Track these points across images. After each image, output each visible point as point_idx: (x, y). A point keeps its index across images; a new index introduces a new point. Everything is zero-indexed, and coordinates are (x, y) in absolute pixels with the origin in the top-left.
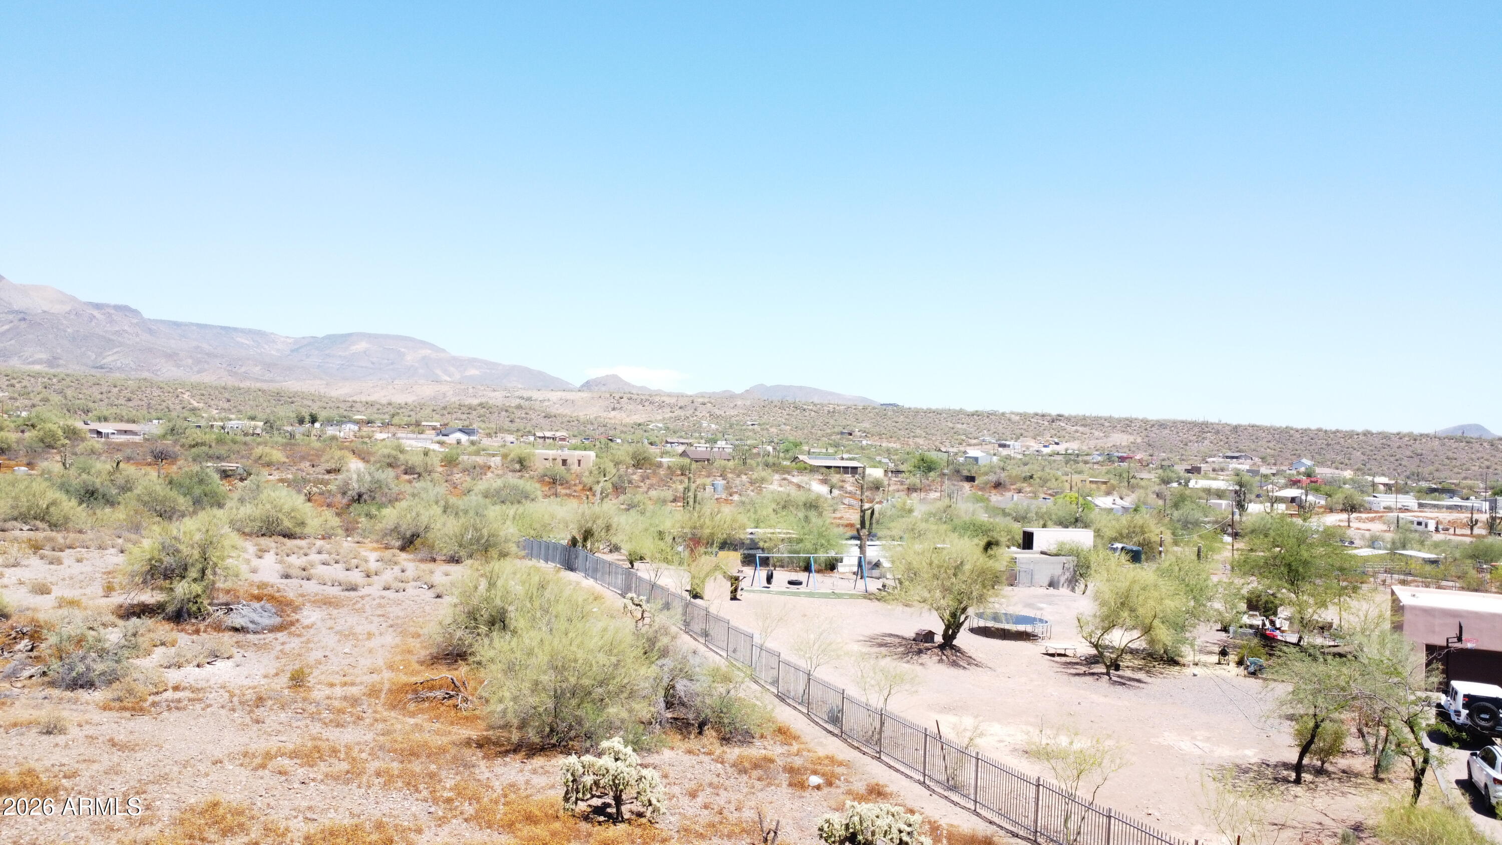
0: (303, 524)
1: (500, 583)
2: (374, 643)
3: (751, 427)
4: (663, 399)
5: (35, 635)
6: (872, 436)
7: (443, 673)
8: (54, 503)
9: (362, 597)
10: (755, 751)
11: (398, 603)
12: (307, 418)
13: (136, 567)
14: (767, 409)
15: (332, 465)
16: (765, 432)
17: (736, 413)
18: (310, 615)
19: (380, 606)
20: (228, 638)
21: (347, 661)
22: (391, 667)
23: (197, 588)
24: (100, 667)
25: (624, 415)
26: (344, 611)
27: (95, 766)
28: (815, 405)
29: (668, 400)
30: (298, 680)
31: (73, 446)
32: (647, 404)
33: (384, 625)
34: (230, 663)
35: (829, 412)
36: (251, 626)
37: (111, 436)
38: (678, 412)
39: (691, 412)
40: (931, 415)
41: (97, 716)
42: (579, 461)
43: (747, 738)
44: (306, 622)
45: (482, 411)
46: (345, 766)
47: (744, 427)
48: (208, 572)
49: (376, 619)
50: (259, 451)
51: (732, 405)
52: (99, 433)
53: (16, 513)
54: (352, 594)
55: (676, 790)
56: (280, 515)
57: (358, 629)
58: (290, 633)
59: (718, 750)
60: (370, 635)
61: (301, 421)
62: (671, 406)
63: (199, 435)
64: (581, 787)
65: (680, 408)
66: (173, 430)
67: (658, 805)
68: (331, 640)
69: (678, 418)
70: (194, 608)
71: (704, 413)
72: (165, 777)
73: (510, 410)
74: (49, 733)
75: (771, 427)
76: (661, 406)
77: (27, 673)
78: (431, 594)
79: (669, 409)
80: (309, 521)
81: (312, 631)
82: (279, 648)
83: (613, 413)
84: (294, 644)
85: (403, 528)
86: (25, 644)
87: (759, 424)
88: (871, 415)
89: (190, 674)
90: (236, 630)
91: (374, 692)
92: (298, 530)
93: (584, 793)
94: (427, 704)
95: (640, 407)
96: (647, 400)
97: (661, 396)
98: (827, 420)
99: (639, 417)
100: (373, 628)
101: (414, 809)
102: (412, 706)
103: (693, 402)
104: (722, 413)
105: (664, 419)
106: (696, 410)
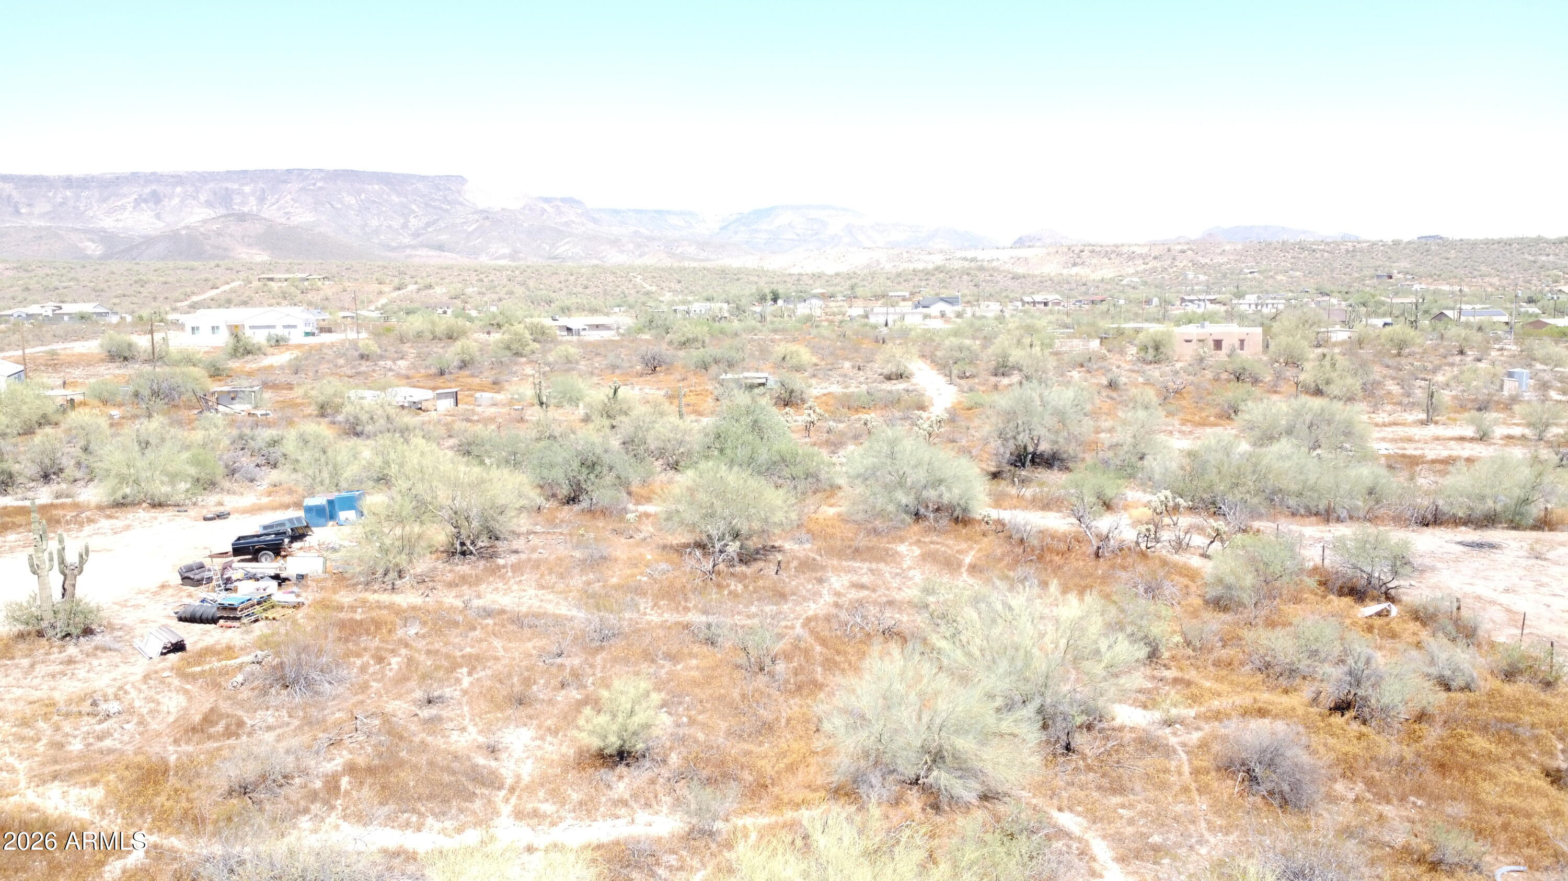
3: (1250, 276)
4: (1133, 249)
6: (1421, 277)
12: (769, 297)
14: (1264, 253)
15: (890, 368)
16: (1271, 281)
17: (1225, 260)
25: (1089, 271)
28: (1328, 244)
29: (1139, 250)
31: (544, 352)
32: (1113, 256)
35: (1347, 251)
37: (582, 333)
38: (1153, 264)
39: (1169, 262)
40: (1496, 246)
42: (1242, 341)
47: (1242, 276)
50: (780, 349)
51: (1219, 251)
52: (569, 329)
61: (763, 299)
62: (1143, 257)
63: (690, 331)
65: (1155, 258)
66: (651, 322)
69: (1154, 270)
71: (1185, 262)
75: (1276, 273)
76: (1131, 257)
79: (1141, 261)
83: (1075, 270)
87: (1259, 272)
88: (1407, 251)
95: (1106, 260)
96: (1113, 252)
97: (1129, 246)
98: (1348, 262)
99: (1108, 272)
103: (1169, 250)
104: (1208, 261)
105: (1137, 272)
106: (1174, 259)
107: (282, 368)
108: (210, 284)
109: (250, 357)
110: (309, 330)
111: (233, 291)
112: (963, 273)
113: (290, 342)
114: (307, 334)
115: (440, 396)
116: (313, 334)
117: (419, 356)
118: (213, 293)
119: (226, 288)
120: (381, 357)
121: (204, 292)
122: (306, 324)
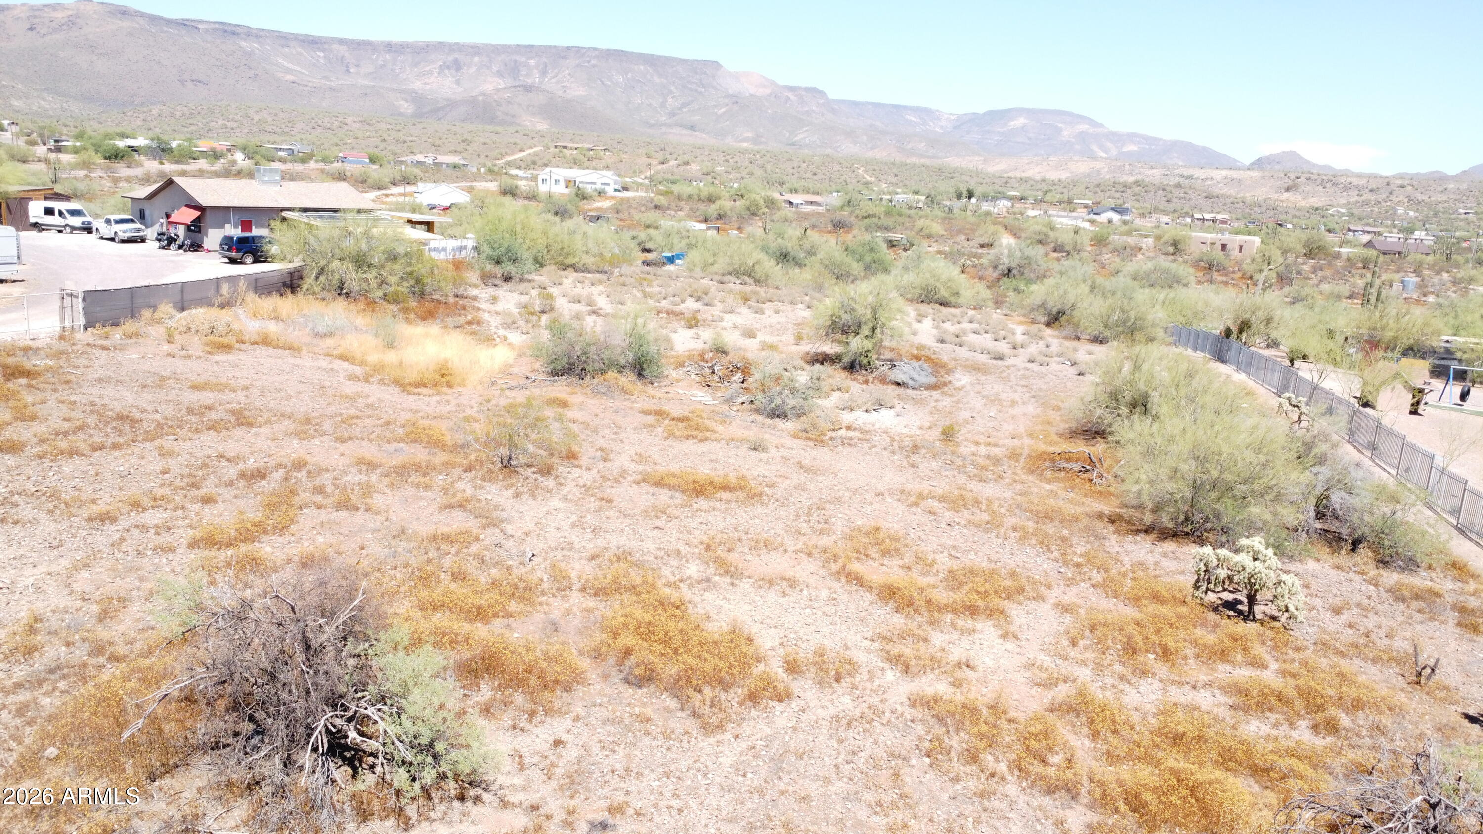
0: (957, 294)
1: (1145, 367)
2: (1017, 411)
3: (1463, 216)
4: (1349, 180)
5: (745, 371)
7: (1080, 447)
8: (757, 262)
9: (1008, 367)
10: (1420, 581)
11: (1042, 376)
12: (965, 194)
13: (821, 321)
15: (985, 240)
17: (1445, 198)
18: (961, 379)
19: (1024, 377)
20: (891, 390)
21: (991, 424)
22: (1031, 435)
23: (868, 344)
24: (791, 402)
25: (1299, 198)
26: (991, 378)
27: (788, 482)
29: (1355, 181)
30: (948, 435)
31: (771, 214)
32: (1329, 185)
33: (1027, 395)
34: (892, 412)
36: (911, 382)
37: (801, 206)
38: (1367, 196)
39: (1384, 196)
41: (789, 442)
42: (1241, 247)
43: (1411, 565)
44: (958, 384)
45: (1138, 190)
46: (985, 517)
47: (1453, 216)
48: (878, 331)
49: (1020, 389)
50: (921, 223)
51: (1440, 189)
52: (791, 203)
53: (731, 269)
54: (1000, 363)
55: (1318, 602)
56: (938, 285)
57: (1004, 396)
58: (943, 392)
59: (1373, 572)
60: (1013, 403)
61: (959, 197)
62: (1359, 189)
63: (871, 208)
64: (1213, 578)
65: (1371, 191)
66: (849, 202)
67: (1296, 613)
68: (978, 403)
69: (1366, 203)
70: (865, 361)
71: (1401, 198)
72: (839, 500)
73: (1168, 188)
74: (756, 450)
76: (1347, 188)
77: (740, 400)
78: (1073, 371)
79: (1357, 192)
80: (962, 292)
81: (962, 393)
82: (933, 404)
83: (1286, 195)
84: (946, 402)
85: (1050, 304)
86: (738, 376)
87: (1476, 213)
89: (859, 417)
90: (898, 384)
91: (1014, 456)
92: (952, 299)
93: (1215, 585)
94: (1063, 474)
95: (1321, 189)
96: (1330, 181)
97: (1348, 176)
99: (1317, 200)
100: (1016, 397)
101: (1045, 566)
102: (1049, 474)
103: (1388, 184)
104: (1426, 198)
105: (1349, 203)
106: (1391, 193)
107: (607, 209)
108: (518, 147)
109: (585, 201)
110: (617, 187)
111: (536, 154)
112: (1159, 189)
113: (607, 195)
114: (616, 190)
115: (708, 229)
116: (619, 191)
117: (691, 209)
118: (522, 155)
119: (531, 151)
120: (668, 208)
121: (513, 153)
122: (616, 184)
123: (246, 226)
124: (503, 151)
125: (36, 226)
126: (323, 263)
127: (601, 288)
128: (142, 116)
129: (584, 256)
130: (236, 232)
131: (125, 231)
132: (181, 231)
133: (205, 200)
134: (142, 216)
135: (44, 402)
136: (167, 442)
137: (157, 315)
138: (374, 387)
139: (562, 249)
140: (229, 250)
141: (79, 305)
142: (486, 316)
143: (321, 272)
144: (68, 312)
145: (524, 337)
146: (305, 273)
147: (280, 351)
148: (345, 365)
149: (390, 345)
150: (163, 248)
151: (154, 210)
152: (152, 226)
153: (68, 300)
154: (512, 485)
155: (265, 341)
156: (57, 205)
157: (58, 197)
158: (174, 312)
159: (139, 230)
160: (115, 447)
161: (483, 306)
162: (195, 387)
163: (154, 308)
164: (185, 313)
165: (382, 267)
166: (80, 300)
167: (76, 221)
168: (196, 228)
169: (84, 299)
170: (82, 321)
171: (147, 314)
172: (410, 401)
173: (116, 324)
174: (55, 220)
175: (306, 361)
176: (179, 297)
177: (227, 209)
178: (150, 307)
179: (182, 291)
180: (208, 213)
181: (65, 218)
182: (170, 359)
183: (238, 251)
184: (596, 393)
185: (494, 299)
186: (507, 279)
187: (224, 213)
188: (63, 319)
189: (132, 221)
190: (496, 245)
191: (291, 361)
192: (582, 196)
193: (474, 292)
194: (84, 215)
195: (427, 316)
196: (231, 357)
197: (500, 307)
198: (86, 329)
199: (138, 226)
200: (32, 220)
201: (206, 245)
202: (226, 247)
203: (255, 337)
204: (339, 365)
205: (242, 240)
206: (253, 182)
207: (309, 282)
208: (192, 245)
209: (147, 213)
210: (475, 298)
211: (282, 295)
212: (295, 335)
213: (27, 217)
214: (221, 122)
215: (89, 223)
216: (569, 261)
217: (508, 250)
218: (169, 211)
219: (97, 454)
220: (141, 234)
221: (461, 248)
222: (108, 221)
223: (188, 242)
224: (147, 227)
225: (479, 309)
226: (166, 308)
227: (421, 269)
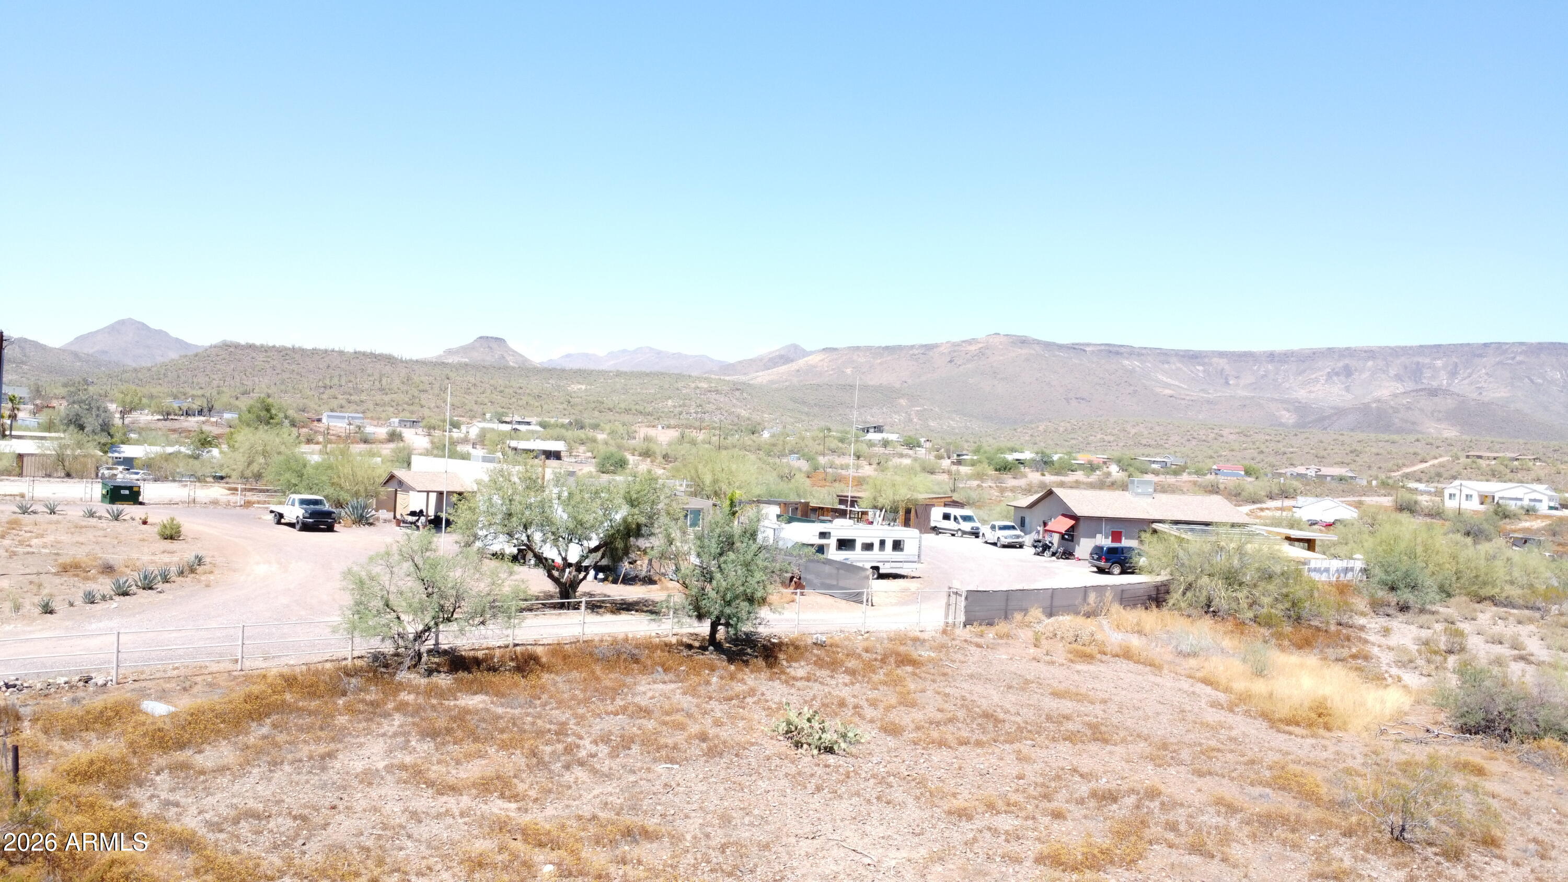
107: (1539, 530)
108: (1419, 458)
109: (1507, 520)
110: (1552, 504)
111: (1442, 465)
113: (1539, 513)
114: (1551, 508)
116: (1556, 509)
118: (1422, 466)
119: (1436, 462)
121: (1413, 465)
122: (1551, 499)
123: (1117, 536)
124: (1400, 462)
125: (935, 530)
126: (1191, 578)
127: (1532, 628)
128: (1030, 432)
129: (1507, 587)
130: (1105, 542)
131: (1006, 536)
132: (1056, 538)
133: (1079, 511)
134: (1022, 524)
135: (923, 691)
136: (1025, 747)
137: (1027, 618)
138: (1239, 718)
139: (1477, 577)
140: (1099, 559)
141: (962, 603)
142: (1375, 651)
143: (1189, 587)
144: (952, 608)
145: (1425, 680)
146: (1172, 587)
147: (1140, 667)
148: (1208, 690)
149: (1259, 673)
150: (1038, 554)
151: (1033, 519)
152: (1030, 533)
153: (953, 597)
154: (1405, 865)
155: (1126, 654)
156: (954, 511)
157: (955, 504)
158: (1043, 617)
159: (1018, 537)
160: (979, 744)
161: (1372, 638)
162: (1056, 694)
163: (1025, 611)
164: (1053, 619)
165: (1255, 586)
166: (963, 598)
167: (967, 526)
168: (1069, 537)
169: (966, 598)
170: (962, 618)
171: (1018, 616)
172: (1279, 740)
173: (991, 624)
174: (950, 524)
175: (1167, 681)
176: (1049, 603)
177: (1100, 519)
178: (1021, 610)
179: (1052, 597)
180: (1082, 524)
181: (958, 523)
182: (1035, 664)
183: (1107, 560)
184: (1525, 763)
185: (1386, 632)
186: (1404, 608)
187: (1096, 523)
188: (947, 615)
189: (1013, 528)
190: (1392, 569)
191: (1152, 678)
192: (1502, 513)
193: (1362, 621)
194: (974, 521)
195: (1304, 644)
196: (1092, 668)
197: (1393, 641)
198: (965, 626)
199: (1018, 532)
200: (933, 524)
201: (1077, 554)
202: (1096, 557)
203: (1117, 650)
204: (1201, 688)
205: (1111, 551)
206: (1126, 493)
207: (1175, 597)
208: (1064, 553)
209: (1027, 521)
210: (1362, 628)
211: (1146, 608)
212: (1158, 652)
213: (929, 521)
214: (1099, 436)
215: (978, 528)
216: (1487, 591)
217: (1407, 575)
218: (1046, 520)
219: (962, 749)
220: (1020, 540)
221: (1346, 570)
222: (993, 527)
223: (1061, 550)
224: (1026, 534)
225: (1366, 641)
226: (1036, 613)
227: (1299, 592)
